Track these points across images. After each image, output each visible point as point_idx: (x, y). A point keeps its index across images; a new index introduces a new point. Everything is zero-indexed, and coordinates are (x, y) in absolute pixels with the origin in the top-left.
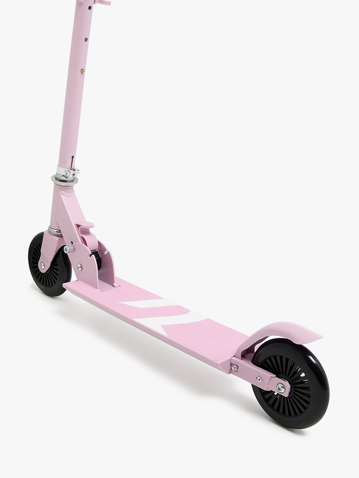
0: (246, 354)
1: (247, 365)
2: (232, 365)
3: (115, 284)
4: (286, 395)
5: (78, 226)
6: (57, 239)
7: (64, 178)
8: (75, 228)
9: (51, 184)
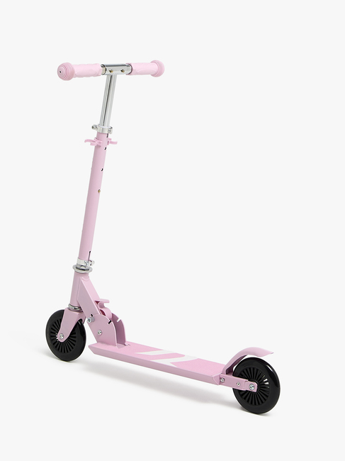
0: (229, 371)
1: (231, 377)
2: (220, 378)
3: (126, 344)
4: (255, 391)
5: (97, 302)
6: (78, 313)
7: (84, 268)
8: (95, 304)
9: (72, 273)
